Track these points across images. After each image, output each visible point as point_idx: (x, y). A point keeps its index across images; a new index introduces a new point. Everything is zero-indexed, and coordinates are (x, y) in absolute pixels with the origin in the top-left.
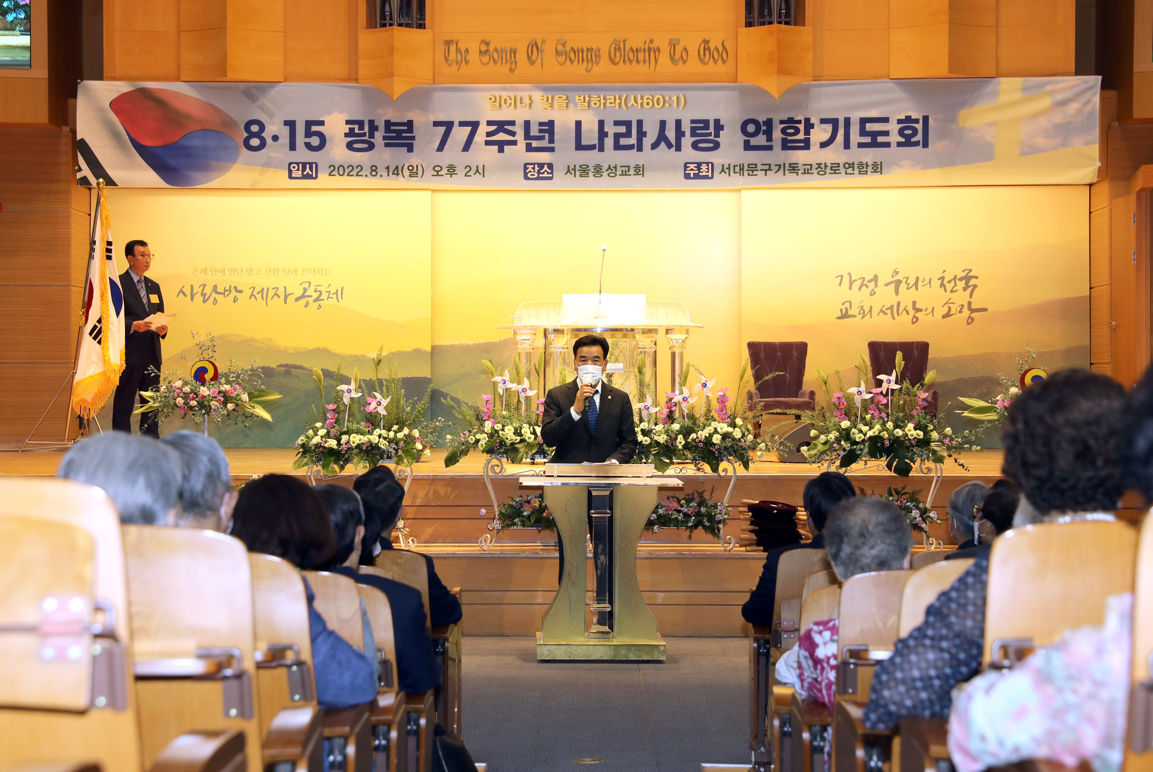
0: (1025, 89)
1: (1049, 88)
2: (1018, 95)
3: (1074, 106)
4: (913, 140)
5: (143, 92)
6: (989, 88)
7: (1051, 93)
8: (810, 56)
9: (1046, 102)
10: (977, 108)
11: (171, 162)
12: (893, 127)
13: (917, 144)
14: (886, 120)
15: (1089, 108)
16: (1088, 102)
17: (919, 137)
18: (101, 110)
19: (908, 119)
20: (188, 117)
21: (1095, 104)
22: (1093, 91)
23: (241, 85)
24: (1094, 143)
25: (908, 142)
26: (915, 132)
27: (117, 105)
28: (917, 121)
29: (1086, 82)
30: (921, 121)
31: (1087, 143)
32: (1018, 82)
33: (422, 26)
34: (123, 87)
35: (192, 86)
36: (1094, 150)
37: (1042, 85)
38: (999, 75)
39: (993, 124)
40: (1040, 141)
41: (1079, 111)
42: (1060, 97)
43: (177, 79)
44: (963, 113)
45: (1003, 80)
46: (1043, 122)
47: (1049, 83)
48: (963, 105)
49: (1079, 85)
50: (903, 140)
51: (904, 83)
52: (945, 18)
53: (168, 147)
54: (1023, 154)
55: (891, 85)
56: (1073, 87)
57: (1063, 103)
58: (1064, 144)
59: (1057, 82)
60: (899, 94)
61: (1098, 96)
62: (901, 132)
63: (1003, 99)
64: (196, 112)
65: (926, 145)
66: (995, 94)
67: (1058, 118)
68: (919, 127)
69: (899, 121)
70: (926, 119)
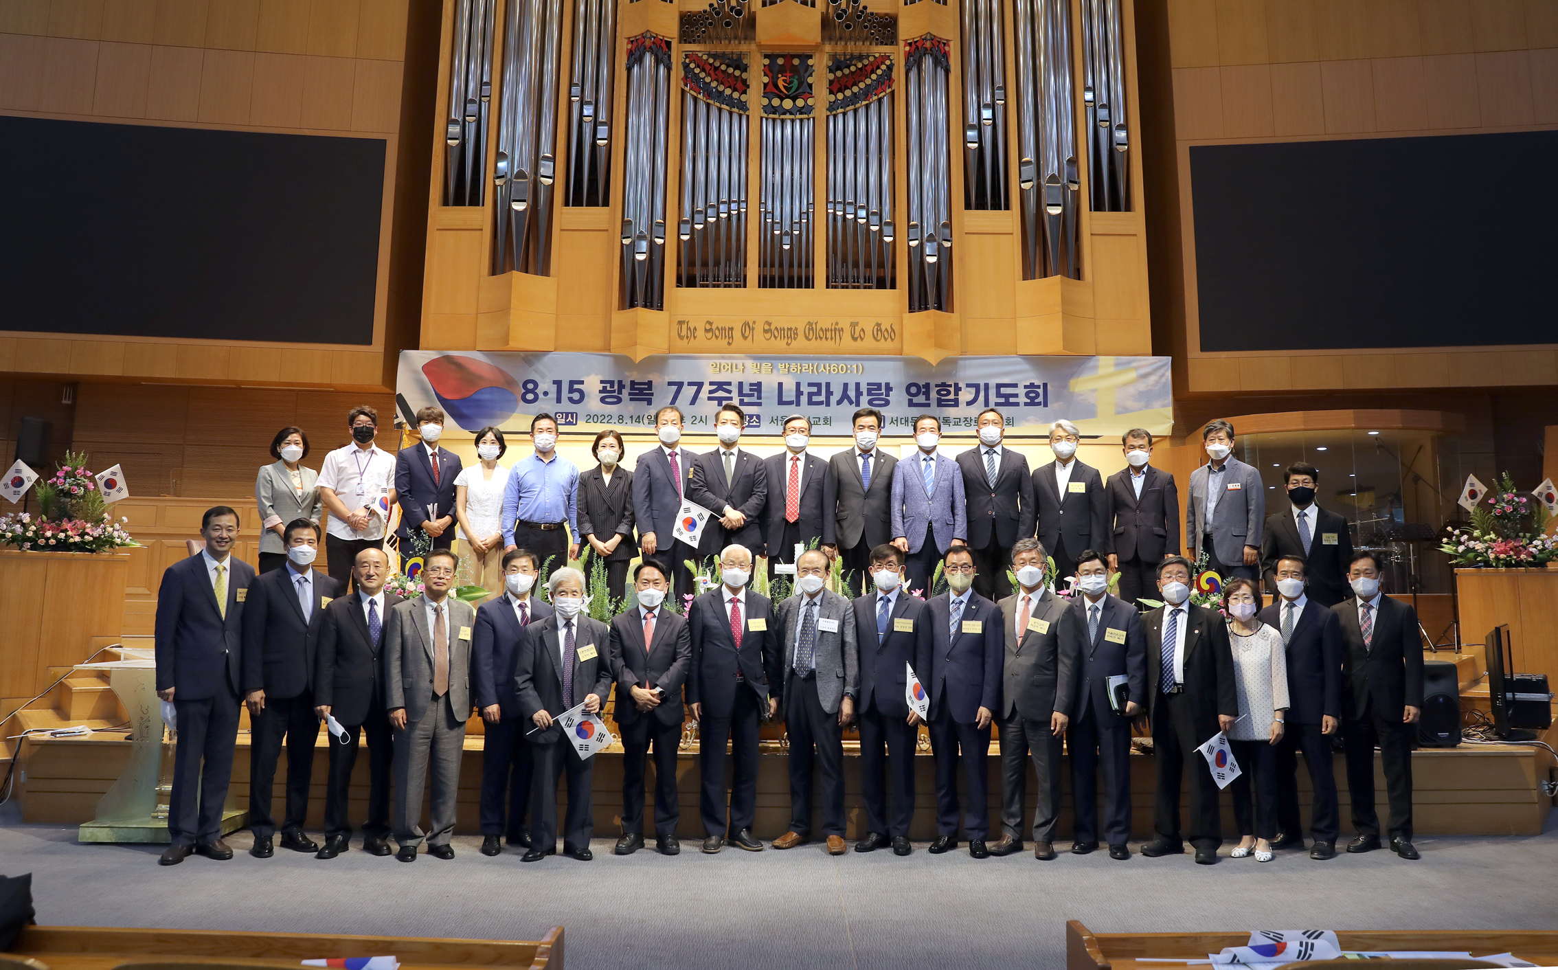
0: (1117, 365)
1: (1134, 364)
2: (1112, 370)
3: (1153, 378)
4: (1036, 401)
5: (448, 358)
6: (1091, 363)
7: (1136, 368)
8: (959, 336)
9: (1132, 375)
10: (1082, 378)
11: (465, 411)
12: (1021, 391)
13: (1039, 404)
14: (1015, 386)
15: (1164, 380)
16: (1163, 375)
17: (1040, 399)
18: (416, 372)
19: (1032, 385)
20: (480, 378)
21: (1168, 377)
22: (1166, 367)
23: (522, 354)
24: (1168, 406)
25: (1032, 403)
26: (1038, 395)
27: (428, 368)
28: (1038, 387)
29: (1160, 361)
30: (1042, 387)
31: (1164, 406)
32: (1111, 359)
33: (661, 308)
34: (433, 355)
35: (483, 354)
36: (1169, 411)
37: (1129, 362)
38: (1098, 354)
39: (1094, 391)
40: (1130, 404)
41: (1157, 382)
42: (1143, 371)
43: (474, 349)
44: (1072, 382)
45: (1101, 358)
46: (1132, 390)
47: (1135, 361)
48: (1072, 375)
49: (1155, 363)
50: (1029, 401)
51: (1029, 358)
52: (1059, 309)
53: (462, 400)
54: (1118, 413)
55: (1019, 359)
56: (1151, 364)
57: (1145, 376)
58: (1147, 406)
59: (1140, 360)
60: (1025, 366)
61: (1170, 371)
62: (1027, 395)
63: (1101, 371)
64: (486, 373)
65: (1046, 405)
66: (1095, 368)
67: (1142, 386)
68: (1041, 391)
69: (1026, 387)
70: (1045, 385)
